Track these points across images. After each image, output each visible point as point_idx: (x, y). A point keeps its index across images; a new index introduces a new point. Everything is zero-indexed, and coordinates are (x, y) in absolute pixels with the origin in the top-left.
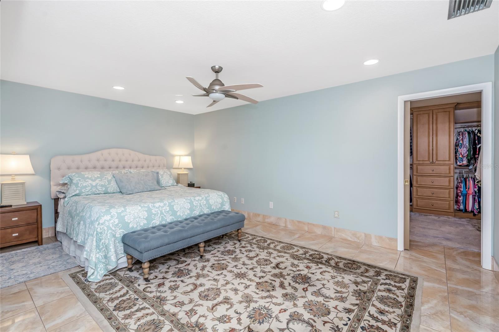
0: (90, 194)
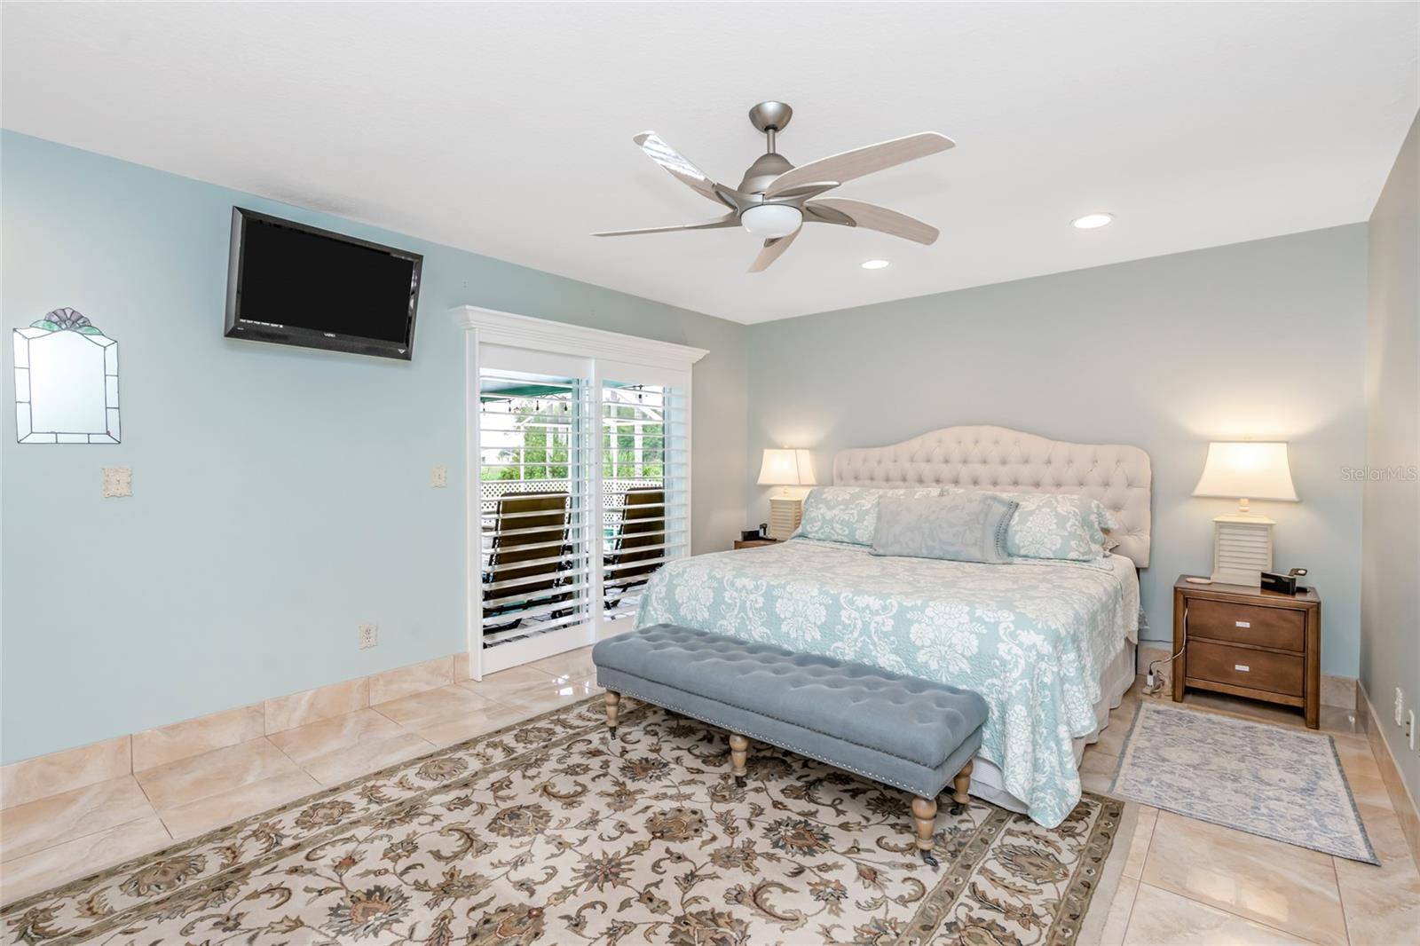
0: (823, 537)
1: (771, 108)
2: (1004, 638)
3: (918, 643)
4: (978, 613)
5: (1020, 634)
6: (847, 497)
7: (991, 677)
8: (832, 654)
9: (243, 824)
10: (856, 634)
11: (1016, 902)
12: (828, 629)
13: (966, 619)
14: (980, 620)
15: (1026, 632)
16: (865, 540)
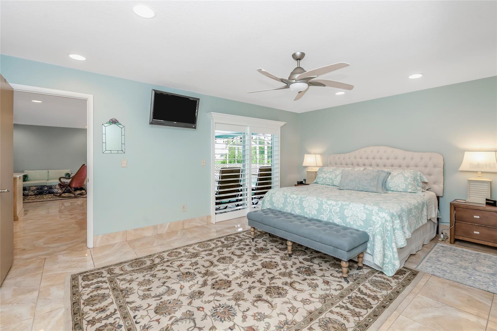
0: (323, 183)
1: (298, 54)
2: (374, 215)
3: (347, 216)
4: (366, 206)
5: (380, 214)
6: (331, 170)
7: (370, 227)
8: (320, 219)
9: (154, 255)
10: (328, 212)
11: (372, 294)
12: (319, 211)
13: (362, 208)
14: (367, 209)
15: (382, 213)
16: (337, 184)
